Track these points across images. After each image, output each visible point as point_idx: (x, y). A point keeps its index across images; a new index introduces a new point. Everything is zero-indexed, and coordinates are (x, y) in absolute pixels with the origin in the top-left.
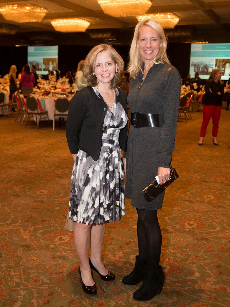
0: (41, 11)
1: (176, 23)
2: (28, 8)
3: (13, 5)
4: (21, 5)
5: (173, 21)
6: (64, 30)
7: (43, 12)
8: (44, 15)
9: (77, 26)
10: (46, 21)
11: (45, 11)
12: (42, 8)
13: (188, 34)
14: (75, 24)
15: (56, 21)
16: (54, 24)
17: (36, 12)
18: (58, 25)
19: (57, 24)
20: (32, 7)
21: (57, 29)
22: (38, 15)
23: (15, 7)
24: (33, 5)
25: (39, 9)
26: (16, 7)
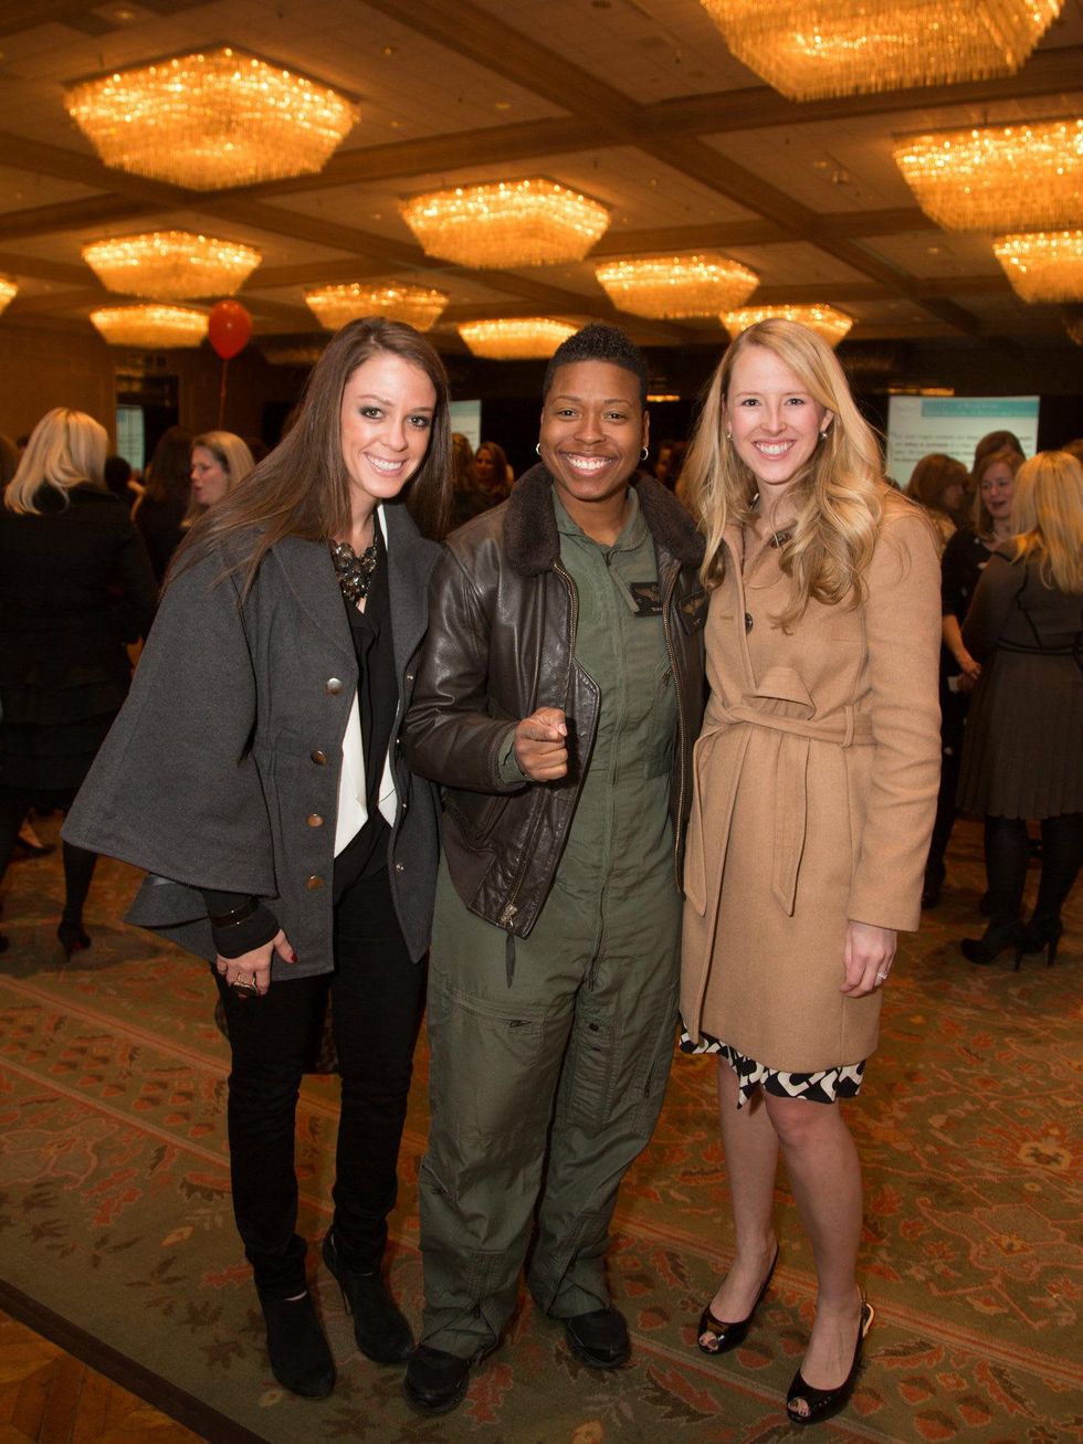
0: (431, 300)
1: (843, 333)
2: (391, 294)
3: (347, 284)
4: (368, 287)
5: (832, 328)
6: (498, 354)
7: (434, 304)
8: (438, 311)
9: (538, 343)
10: (443, 327)
11: (443, 300)
12: (434, 292)
13: (887, 367)
14: (534, 335)
15: (474, 327)
16: (470, 335)
17: (414, 305)
18: (482, 338)
19: (478, 335)
20: (404, 291)
21: (478, 352)
22: (421, 314)
23: (355, 289)
24: (408, 285)
25: (425, 295)
26: (356, 292)
